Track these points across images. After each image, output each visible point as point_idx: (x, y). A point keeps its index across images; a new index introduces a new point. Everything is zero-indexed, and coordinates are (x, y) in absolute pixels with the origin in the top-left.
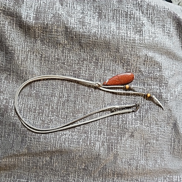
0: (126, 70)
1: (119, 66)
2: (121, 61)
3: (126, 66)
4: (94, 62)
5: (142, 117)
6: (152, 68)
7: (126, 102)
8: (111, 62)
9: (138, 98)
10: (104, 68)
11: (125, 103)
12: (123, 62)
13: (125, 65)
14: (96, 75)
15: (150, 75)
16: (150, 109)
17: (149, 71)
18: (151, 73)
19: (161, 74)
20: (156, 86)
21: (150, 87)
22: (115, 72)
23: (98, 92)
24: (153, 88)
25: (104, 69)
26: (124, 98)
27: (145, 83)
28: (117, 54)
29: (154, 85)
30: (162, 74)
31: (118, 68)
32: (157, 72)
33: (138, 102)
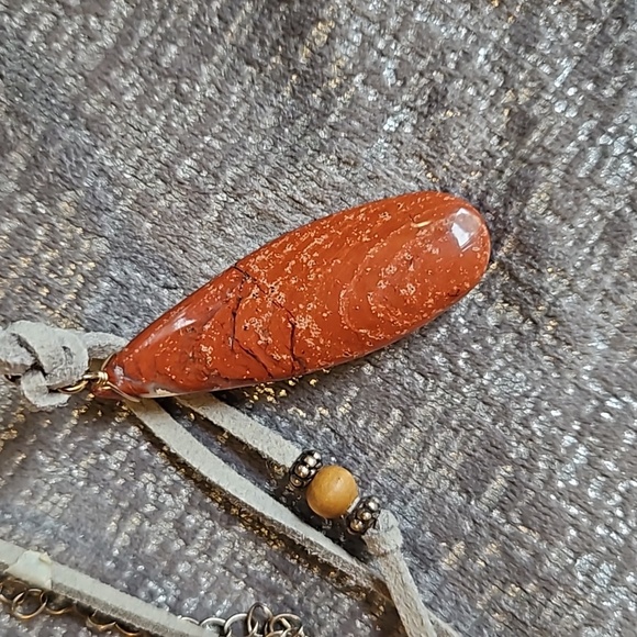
2: (368, 42)
7: (163, 547)
11: (151, 548)
20: (607, 568)
21: (535, 538)
24: (549, 567)
29: (584, 545)
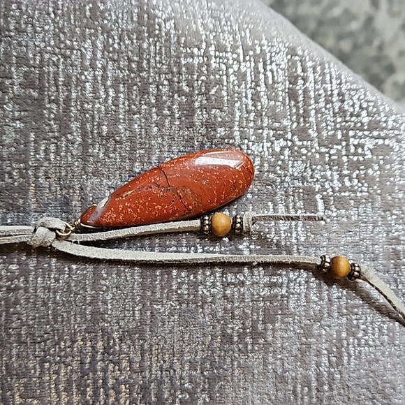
0: (203, 131)
1: (166, 112)
3: (201, 107)
4: (16, 99)
5: (314, 384)
6: (335, 116)
8: (117, 91)
9: (290, 281)
10: (83, 127)
12: (186, 89)
13: (197, 104)
14: (37, 177)
15: (332, 152)
16: (354, 335)
17: (324, 133)
18: (333, 141)
19: (381, 142)
22: (149, 151)
23: (60, 272)
25: (84, 135)
26: (214, 286)
27: (315, 193)
28: (145, 46)
30: (387, 142)
31: (160, 125)
32: (360, 134)
33: (293, 299)
